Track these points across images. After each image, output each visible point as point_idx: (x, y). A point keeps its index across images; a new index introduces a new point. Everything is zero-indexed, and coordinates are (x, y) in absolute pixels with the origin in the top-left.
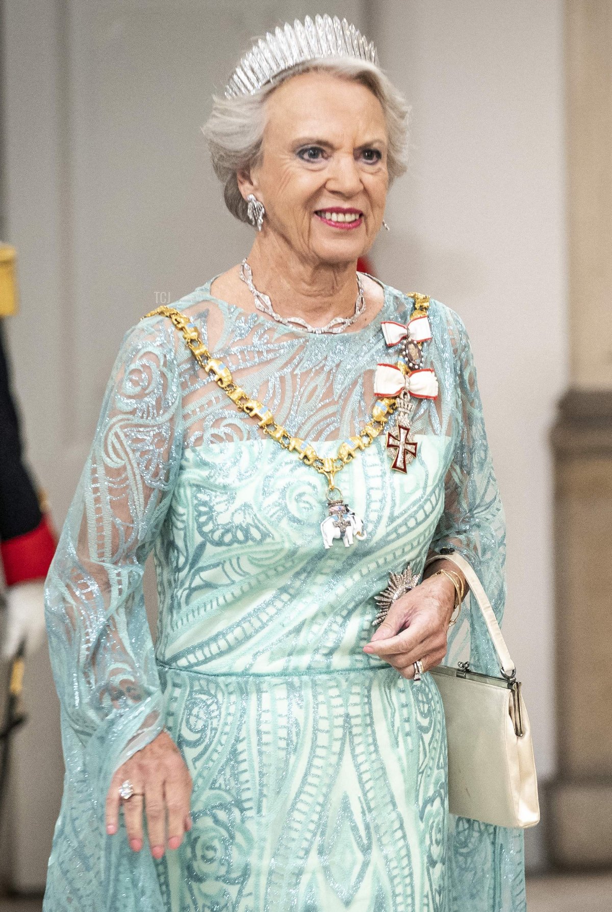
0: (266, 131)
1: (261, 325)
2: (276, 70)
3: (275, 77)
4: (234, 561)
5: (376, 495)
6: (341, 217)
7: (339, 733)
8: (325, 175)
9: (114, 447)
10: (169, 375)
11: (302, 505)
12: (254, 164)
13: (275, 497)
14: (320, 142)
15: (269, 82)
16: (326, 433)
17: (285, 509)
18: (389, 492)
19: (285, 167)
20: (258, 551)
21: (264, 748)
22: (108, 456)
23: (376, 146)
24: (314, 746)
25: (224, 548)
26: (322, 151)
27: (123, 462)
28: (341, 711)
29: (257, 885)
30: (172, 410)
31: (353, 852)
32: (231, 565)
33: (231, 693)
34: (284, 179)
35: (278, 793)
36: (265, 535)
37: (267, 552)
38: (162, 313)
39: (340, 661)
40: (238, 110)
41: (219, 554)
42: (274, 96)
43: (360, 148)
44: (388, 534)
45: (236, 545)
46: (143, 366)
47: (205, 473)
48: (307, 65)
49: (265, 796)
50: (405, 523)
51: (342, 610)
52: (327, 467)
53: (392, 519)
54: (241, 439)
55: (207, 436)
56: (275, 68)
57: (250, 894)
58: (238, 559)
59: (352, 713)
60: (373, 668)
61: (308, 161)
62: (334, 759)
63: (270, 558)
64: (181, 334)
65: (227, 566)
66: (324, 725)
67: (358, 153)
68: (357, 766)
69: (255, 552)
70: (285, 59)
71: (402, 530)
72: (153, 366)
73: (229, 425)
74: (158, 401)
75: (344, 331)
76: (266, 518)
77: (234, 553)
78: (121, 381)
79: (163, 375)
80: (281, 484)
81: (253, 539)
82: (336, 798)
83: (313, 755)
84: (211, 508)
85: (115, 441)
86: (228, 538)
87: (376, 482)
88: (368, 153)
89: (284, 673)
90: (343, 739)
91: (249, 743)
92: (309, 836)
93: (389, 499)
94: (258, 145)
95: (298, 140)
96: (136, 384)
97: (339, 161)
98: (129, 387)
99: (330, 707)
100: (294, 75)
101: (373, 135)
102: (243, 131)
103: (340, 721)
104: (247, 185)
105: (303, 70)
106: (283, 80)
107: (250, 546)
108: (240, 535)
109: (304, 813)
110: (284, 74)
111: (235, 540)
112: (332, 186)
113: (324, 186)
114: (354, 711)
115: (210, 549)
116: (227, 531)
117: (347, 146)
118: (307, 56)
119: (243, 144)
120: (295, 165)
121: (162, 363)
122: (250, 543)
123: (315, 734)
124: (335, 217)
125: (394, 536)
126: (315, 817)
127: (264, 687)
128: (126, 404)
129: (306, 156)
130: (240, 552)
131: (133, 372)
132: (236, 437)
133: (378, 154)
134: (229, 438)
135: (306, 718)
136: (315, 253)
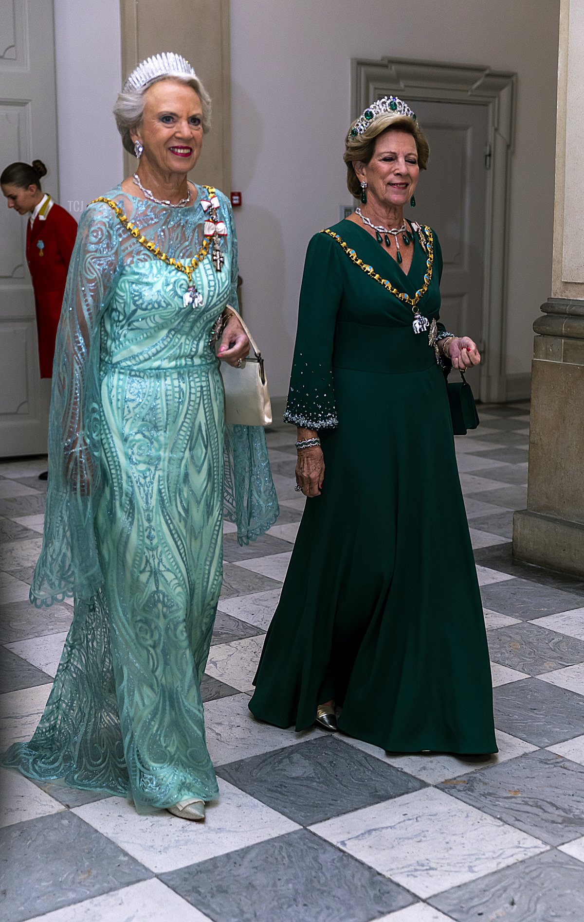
0: (145, 109)
1: (150, 205)
2: (148, 79)
3: (148, 82)
4: (152, 318)
5: (212, 283)
6: (182, 151)
7: (199, 394)
8: (175, 129)
9: (89, 268)
10: (111, 232)
11: (182, 290)
12: (139, 125)
13: (171, 287)
14: (172, 114)
15: (145, 84)
16: (187, 254)
17: (176, 292)
18: (217, 282)
19: (155, 126)
20: (164, 312)
21: (168, 402)
22: (87, 273)
23: (198, 117)
24: (190, 400)
25: (147, 312)
26: (173, 118)
27: (94, 276)
28: (199, 384)
29: (164, 465)
30: (115, 249)
31: (202, 449)
32: (150, 319)
33: (151, 377)
34: (155, 131)
35: (174, 422)
36: (168, 304)
37: (168, 312)
38: (102, 201)
39: (197, 361)
40: (130, 98)
41: (145, 314)
42: (148, 92)
43: (191, 117)
44: (217, 302)
45: (153, 310)
46: (99, 228)
47: (137, 277)
48: (164, 76)
49: (168, 424)
50: (223, 296)
51: (196, 337)
52: (188, 271)
53: (218, 295)
54: (151, 260)
55: (135, 260)
56: (148, 78)
57: (161, 469)
58: (154, 316)
59: (203, 385)
60: (208, 364)
61: (166, 123)
62: (196, 406)
63: (169, 315)
64: (114, 211)
65: (148, 320)
66: (193, 391)
67: (190, 119)
68: (205, 409)
69: (163, 313)
70: (153, 74)
71: (222, 299)
72: (103, 228)
73: (144, 254)
74: (108, 244)
75: (185, 206)
76: (168, 297)
77: (151, 314)
78: (88, 236)
79: (108, 232)
80: (173, 280)
81: (163, 307)
82: (197, 424)
83: (189, 404)
84: (141, 293)
85: (89, 266)
86: (150, 307)
87: (211, 278)
88: (194, 120)
89: (175, 367)
90: (200, 397)
91: (162, 400)
92: (186, 442)
93: (217, 285)
94: (141, 115)
95: (161, 112)
96: (96, 237)
97: (181, 123)
98: (93, 239)
99: (195, 383)
100: (158, 81)
101: (197, 111)
102: (133, 109)
103: (199, 389)
104: (136, 136)
105: (163, 78)
106: (152, 84)
107: (161, 310)
108: (156, 306)
109: (185, 431)
110: (153, 81)
111: (153, 307)
112: (178, 135)
113: (174, 135)
114: (204, 384)
115: (139, 312)
116: (149, 304)
117: (185, 116)
118: (164, 72)
119: (133, 115)
120: (159, 125)
121: (107, 226)
122: (161, 308)
123: (190, 395)
124: (179, 151)
125: (219, 302)
126: (189, 433)
127: (168, 374)
128: (92, 247)
129: (164, 120)
130: (155, 313)
131: (93, 232)
132: (149, 260)
133: (199, 121)
134: (146, 260)
135: (186, 388)
136: (169, 168)
